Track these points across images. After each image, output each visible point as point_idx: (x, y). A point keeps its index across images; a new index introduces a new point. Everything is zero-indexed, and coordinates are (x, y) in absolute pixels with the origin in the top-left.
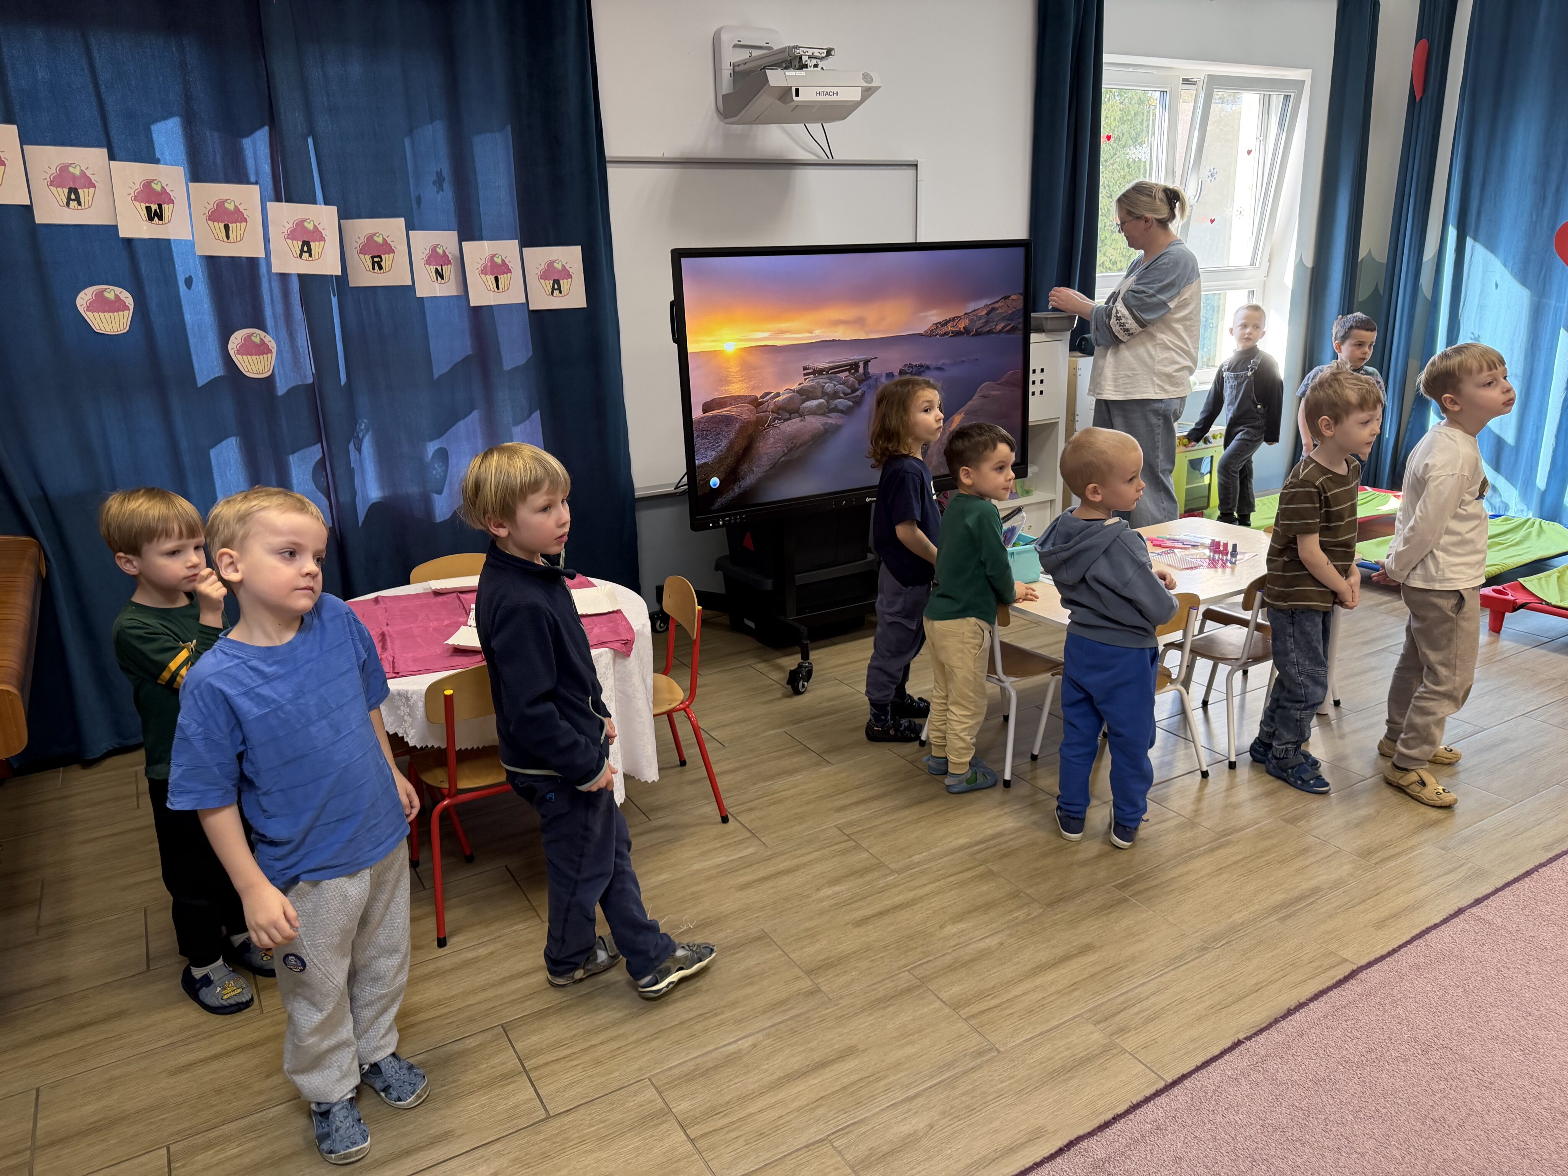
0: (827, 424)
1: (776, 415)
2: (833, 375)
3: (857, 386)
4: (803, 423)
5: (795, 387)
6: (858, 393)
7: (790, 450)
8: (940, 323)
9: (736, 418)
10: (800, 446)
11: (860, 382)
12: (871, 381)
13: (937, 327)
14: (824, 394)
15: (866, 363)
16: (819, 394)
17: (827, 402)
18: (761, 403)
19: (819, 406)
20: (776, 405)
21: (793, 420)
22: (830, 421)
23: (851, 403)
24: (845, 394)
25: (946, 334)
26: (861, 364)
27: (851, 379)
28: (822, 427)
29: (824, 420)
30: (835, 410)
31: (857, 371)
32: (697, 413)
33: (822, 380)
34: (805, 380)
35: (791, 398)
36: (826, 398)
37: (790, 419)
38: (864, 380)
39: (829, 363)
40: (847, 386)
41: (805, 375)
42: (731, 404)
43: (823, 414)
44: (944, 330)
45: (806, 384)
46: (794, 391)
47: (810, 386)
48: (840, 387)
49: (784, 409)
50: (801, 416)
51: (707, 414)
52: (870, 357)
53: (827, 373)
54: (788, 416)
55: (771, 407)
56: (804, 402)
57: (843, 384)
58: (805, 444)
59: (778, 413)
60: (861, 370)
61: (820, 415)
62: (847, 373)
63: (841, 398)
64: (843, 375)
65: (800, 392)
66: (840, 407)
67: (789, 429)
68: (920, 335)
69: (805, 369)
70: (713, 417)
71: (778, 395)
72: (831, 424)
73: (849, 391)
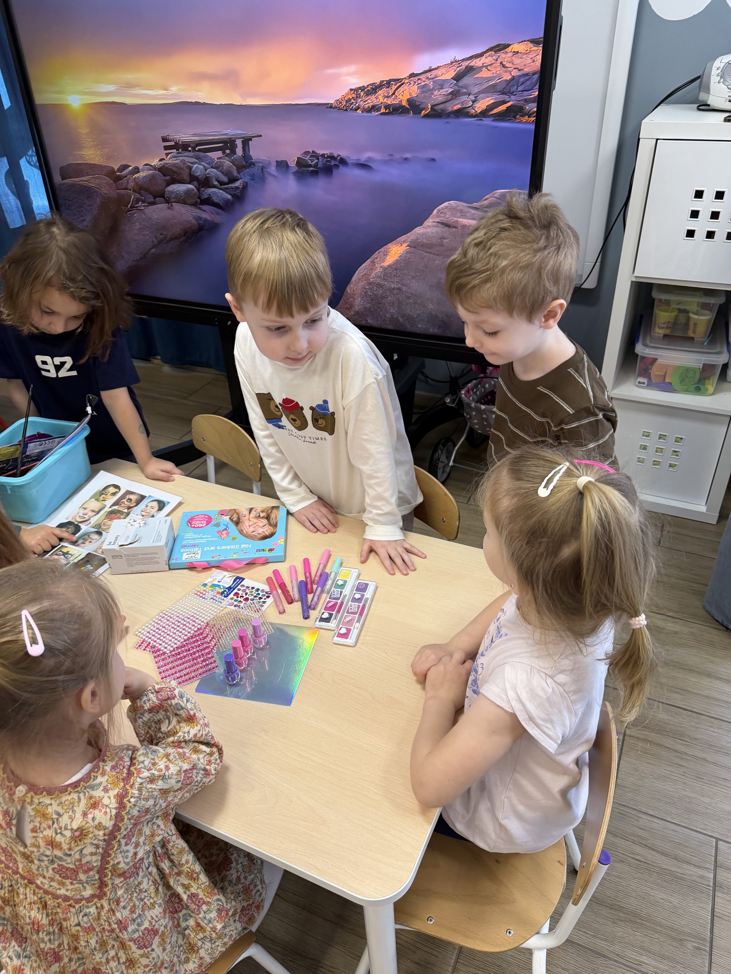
0: (200, 218)
1: (138, 196)
2: (202, 154)
3: (235, 173)
4: (170, 212)
5: (155, 162)
6: (237, 184)
7: (160, 242)
8: (362, 88)
9: (96, 192)
10: (171, 239)
11: (240, 168)
12: (255, 170)
13: (358, 96)
14: (193, 179)
15: (246, 141)
16: (187, 178)
17: (198, 190)
18: (119, 178)
19: (188, 193)
20: (137, 183)
21: (159, 206)
22: (204, 215)
23: (229, 197)
24: (222, 183)
25: (374, 108)
26: (239, 143)
27: (227, 163)
28: (194, 222)
29: (196, 212)
30: (208, 201)
31: (233, 152)
32: (57, 178)
33: (187, 158)
34: (167, 154)
35: (152, 177)
36: (196, 183)
37: (153, 203)
38: (245, 167)
39: (194, 135)
40: (223, 173)
41: (166, 148)
42: (88, 174)
43: (194, 205)
44: (372, 101)
45: (169, 161)
46: (154, 168)
47: (174, 165)
48: (213, 172)
49: (147, 190)
50: (167, 201)
51: (65, 181)
52: (250, 134)
53: (194, 149)
54: (152, 200)
55: (131, 184)
56: (168, 184)
57: (217, 168)
58: (176, 238)
59: (140, 194)
60: (239, 151)
61: (192, 205)
62: (219, 154)
63: (215, 187)
64: (216, 155)
65: (163, 170)
66: (215, 199)
67: (155, 216)
68: (330, 106)
69: (165, 140)
70: (73, 185)
71: (137, 170)
72: (206, 220)
73: (225, 179)
